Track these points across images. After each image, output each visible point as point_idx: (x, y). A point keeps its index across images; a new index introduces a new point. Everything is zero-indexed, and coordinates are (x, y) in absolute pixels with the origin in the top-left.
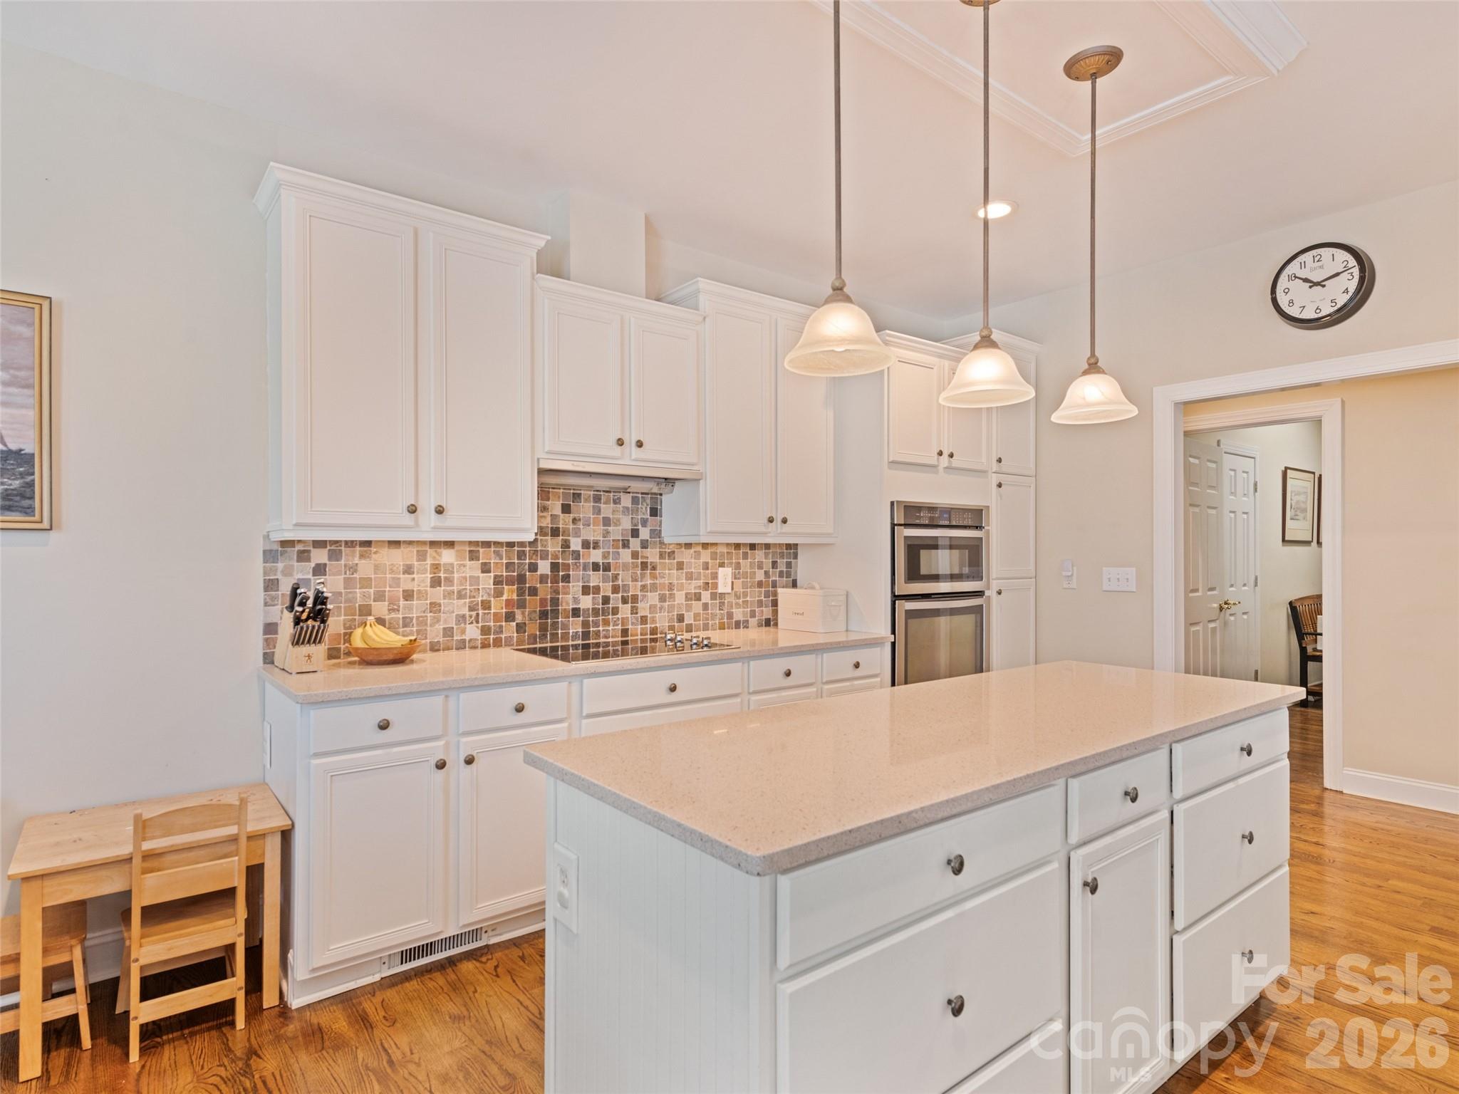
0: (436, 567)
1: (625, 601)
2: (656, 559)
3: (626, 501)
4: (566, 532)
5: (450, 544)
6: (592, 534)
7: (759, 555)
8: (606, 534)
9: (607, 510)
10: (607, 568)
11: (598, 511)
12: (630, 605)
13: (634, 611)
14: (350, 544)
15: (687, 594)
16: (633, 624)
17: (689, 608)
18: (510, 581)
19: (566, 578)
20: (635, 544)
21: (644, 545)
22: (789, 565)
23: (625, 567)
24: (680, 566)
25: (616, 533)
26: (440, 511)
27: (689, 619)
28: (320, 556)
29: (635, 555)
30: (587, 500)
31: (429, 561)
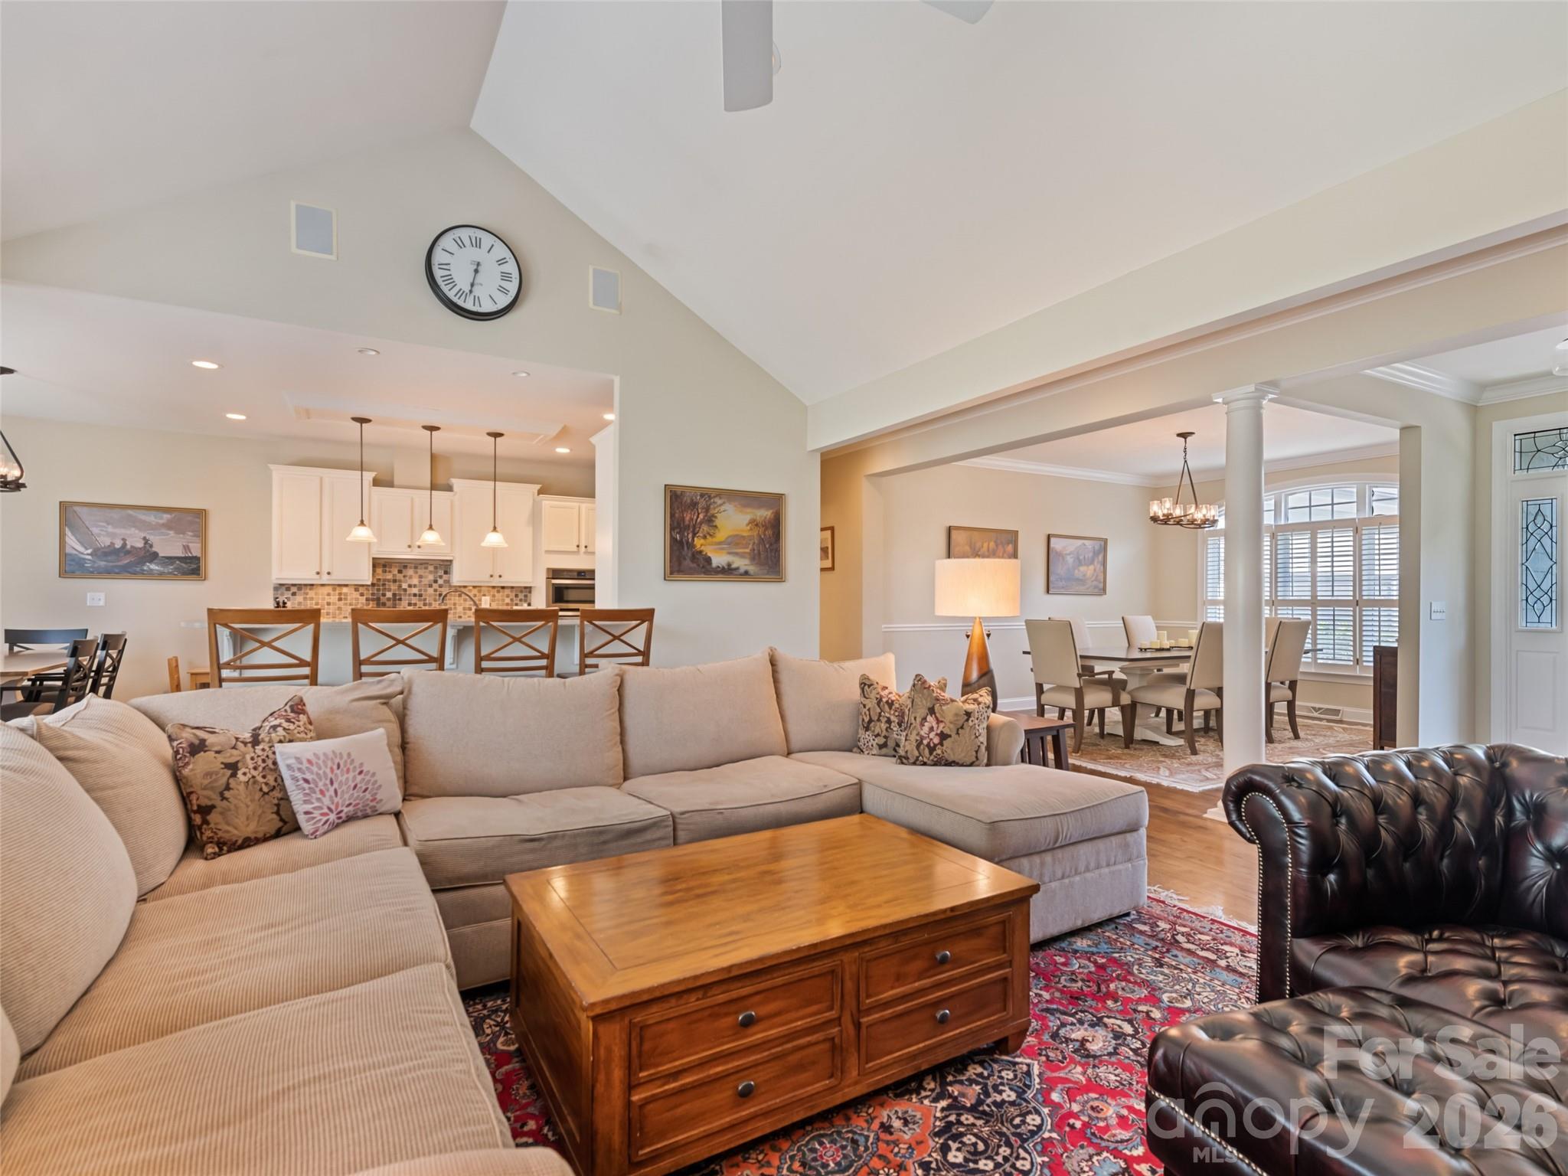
0: (340, 594)
2: (447, 592)
3: (431, 568)
4: (400, 581)
5: (346, 585)
6: (415, 581)
7: (507, 591)
8: (420, 582)
9: (421, 572)
10: (420, 595)
11: (416, 573)
14: (306, 585)
17: (465, 614)
18: (373, 600)
19: (400, 599)
20: (435, 586)
21: (441, 586)
22: (526, 596)
23: (430, 596)
25: (425, 581)
26: (329, 573)
28: (294, 589)
29: (435, 590)
30: (411, 568)
31: (337, 592)
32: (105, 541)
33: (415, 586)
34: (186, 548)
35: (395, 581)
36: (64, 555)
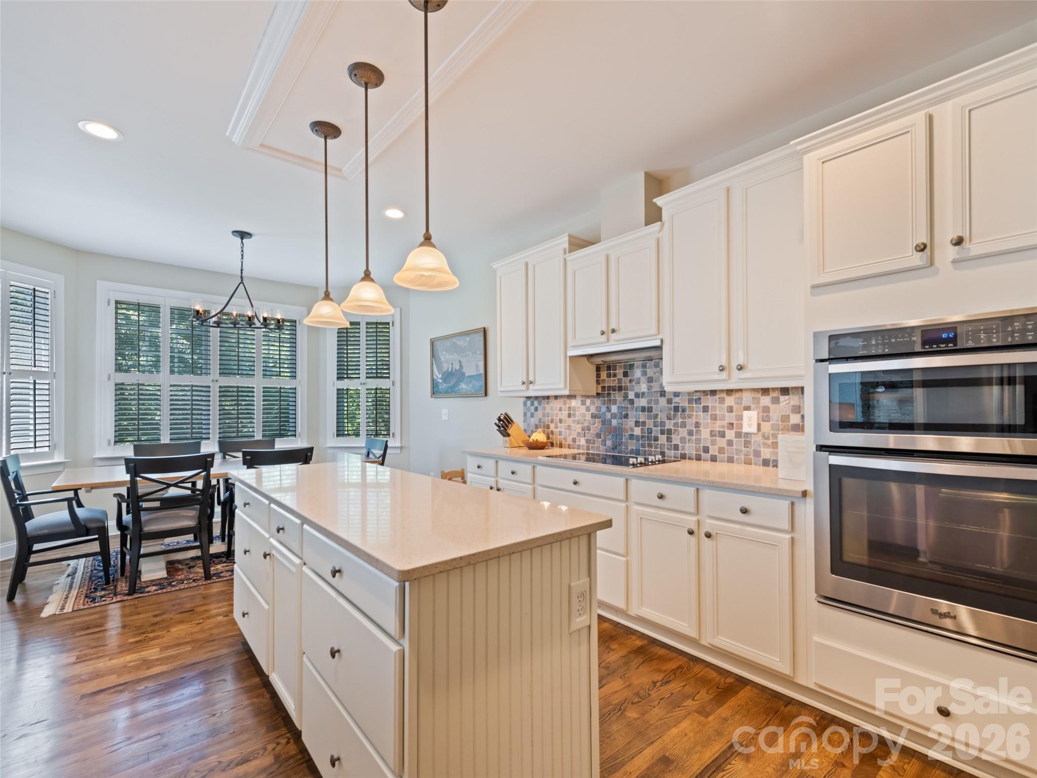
1: (662, 432)
4: (626, 388)
9: (650, 372)
11: (645, 374)
12: (666, 436)
13: (669, 439)
15: (711, 431)
16: (668, 449)
19: (626, 416)
24: (706, 409)
27: (713, 451)
28: (536, 403)
29: (669, 401)
32: (446, 367)
35: (620, 389)
36: (433, 380)
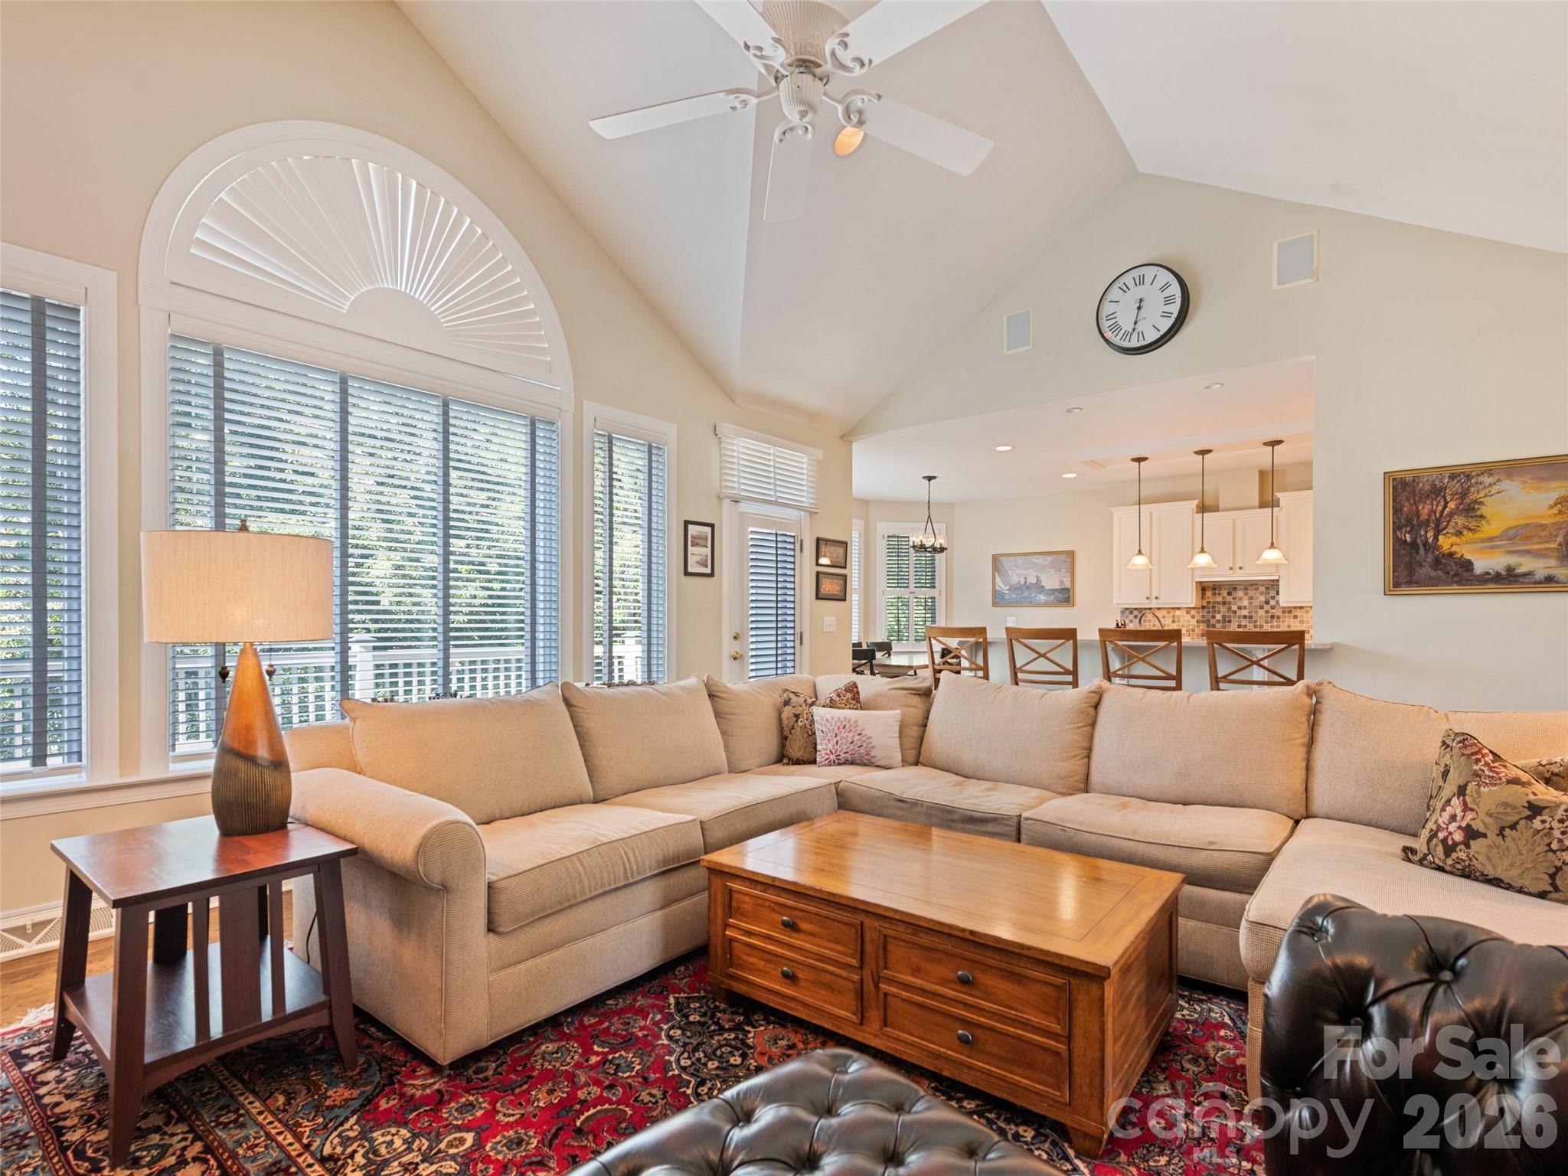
0: (1173, 616)
2: (1281, 614)
3: (1262, 589)
4: (1230, 603)
5: (1179, 609)
6: (1245, 603)
8: (1250, 603)
9: (1251, 593)
10: (1251, 617)
11: (1247, 594)
18: (1203, 622)
19: (1230, 621)
20: (1267, 607)
21: (1272, 608)
23: (1261, 617)
24: (1295, 617)
25: (1256, 603)
26: (1157, 598)
28: (1136, 613)
29: (1267, 612)
30: (1240, 590)
32: (1015, 580)
33: (1245, 608)
34: (1062, 582)
35: (1224, 603)
36: (995, 591)
